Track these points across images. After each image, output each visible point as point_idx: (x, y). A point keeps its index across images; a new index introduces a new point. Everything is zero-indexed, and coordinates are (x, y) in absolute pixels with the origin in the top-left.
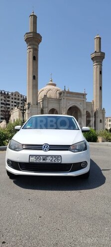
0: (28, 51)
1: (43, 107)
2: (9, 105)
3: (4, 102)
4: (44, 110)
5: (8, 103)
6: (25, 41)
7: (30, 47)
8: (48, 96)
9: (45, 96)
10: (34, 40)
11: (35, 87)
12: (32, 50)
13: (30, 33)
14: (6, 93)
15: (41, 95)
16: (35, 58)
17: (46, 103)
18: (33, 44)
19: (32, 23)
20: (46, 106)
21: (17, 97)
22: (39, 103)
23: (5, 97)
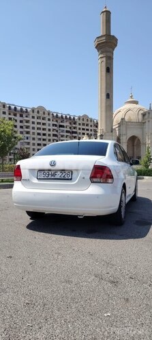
0: (99, 61)
1: (120, 135)
2: (76, 133)
3: (69, 130)
4: (121, 138)
5: (74, 130)
6: (96, 47)
7: (102, 56)
8: (126, 119)
9: (122, 119)
10: (107, 45)
11: (109, 108)
12: (104, 59)
13: (102, 36)
14: (72, 117)
15: (117, 119)
16: (109, 70)
17: (124, 129)
18: (106, 52)
19: (105, 21)
20: (124, 132)
21: (85, 122)
22: (115, 129)
23: (70, 123)
